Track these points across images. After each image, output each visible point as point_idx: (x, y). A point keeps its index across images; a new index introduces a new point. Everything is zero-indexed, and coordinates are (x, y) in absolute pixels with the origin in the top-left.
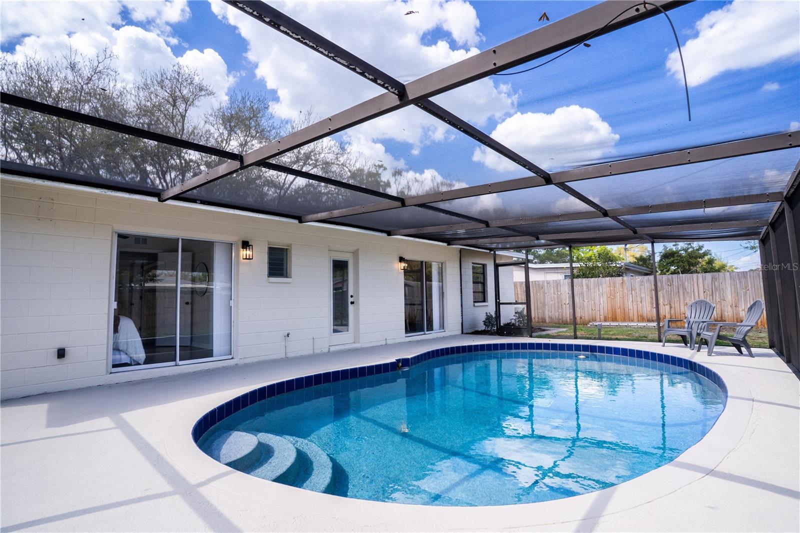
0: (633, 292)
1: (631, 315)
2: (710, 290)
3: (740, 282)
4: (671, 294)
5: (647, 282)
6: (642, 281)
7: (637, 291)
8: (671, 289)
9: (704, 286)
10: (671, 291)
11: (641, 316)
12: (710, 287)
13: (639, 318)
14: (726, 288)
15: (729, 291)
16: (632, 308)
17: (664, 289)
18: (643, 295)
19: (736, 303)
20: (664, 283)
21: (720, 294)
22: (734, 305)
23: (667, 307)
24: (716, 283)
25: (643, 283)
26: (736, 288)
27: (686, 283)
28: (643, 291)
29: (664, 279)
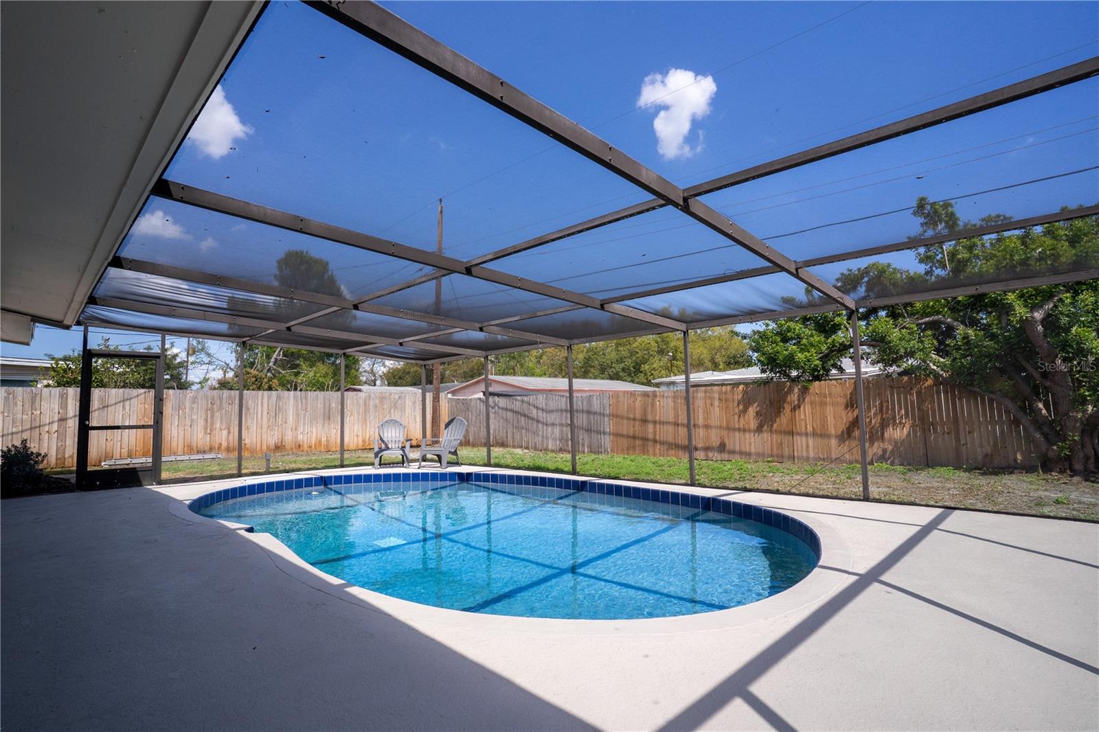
0: (181, 411)
1: (174, 445)
2: (274, 411)
3: (302, 403)
4: (231, 415)
5: (202, 399)
6: (196, 397)
7: (187, 410)
8: (232, 409)
9: (268, 406)
10: (231, 412)
11: (188, 446)
12: (274, 408)
13: (186, 449)
14: (289, 410)
15: (291, 411)
16: (176, 435)
17: (223, 409)
18: (195, 417)
19: (296, 426)
20: (224, 401)
21: (282, 415)
22: (294, 428)
23: (225, 433)
24: (281, 404)
25: (196, 400)
26: (297, 409)
27: (250, 402)
28: (195, 411)
29: (224, 396)
